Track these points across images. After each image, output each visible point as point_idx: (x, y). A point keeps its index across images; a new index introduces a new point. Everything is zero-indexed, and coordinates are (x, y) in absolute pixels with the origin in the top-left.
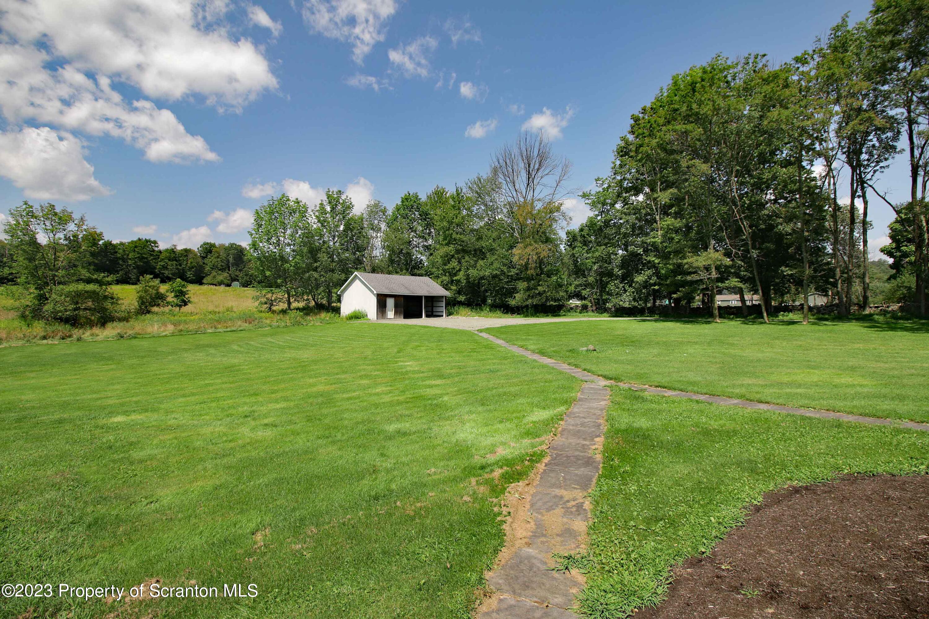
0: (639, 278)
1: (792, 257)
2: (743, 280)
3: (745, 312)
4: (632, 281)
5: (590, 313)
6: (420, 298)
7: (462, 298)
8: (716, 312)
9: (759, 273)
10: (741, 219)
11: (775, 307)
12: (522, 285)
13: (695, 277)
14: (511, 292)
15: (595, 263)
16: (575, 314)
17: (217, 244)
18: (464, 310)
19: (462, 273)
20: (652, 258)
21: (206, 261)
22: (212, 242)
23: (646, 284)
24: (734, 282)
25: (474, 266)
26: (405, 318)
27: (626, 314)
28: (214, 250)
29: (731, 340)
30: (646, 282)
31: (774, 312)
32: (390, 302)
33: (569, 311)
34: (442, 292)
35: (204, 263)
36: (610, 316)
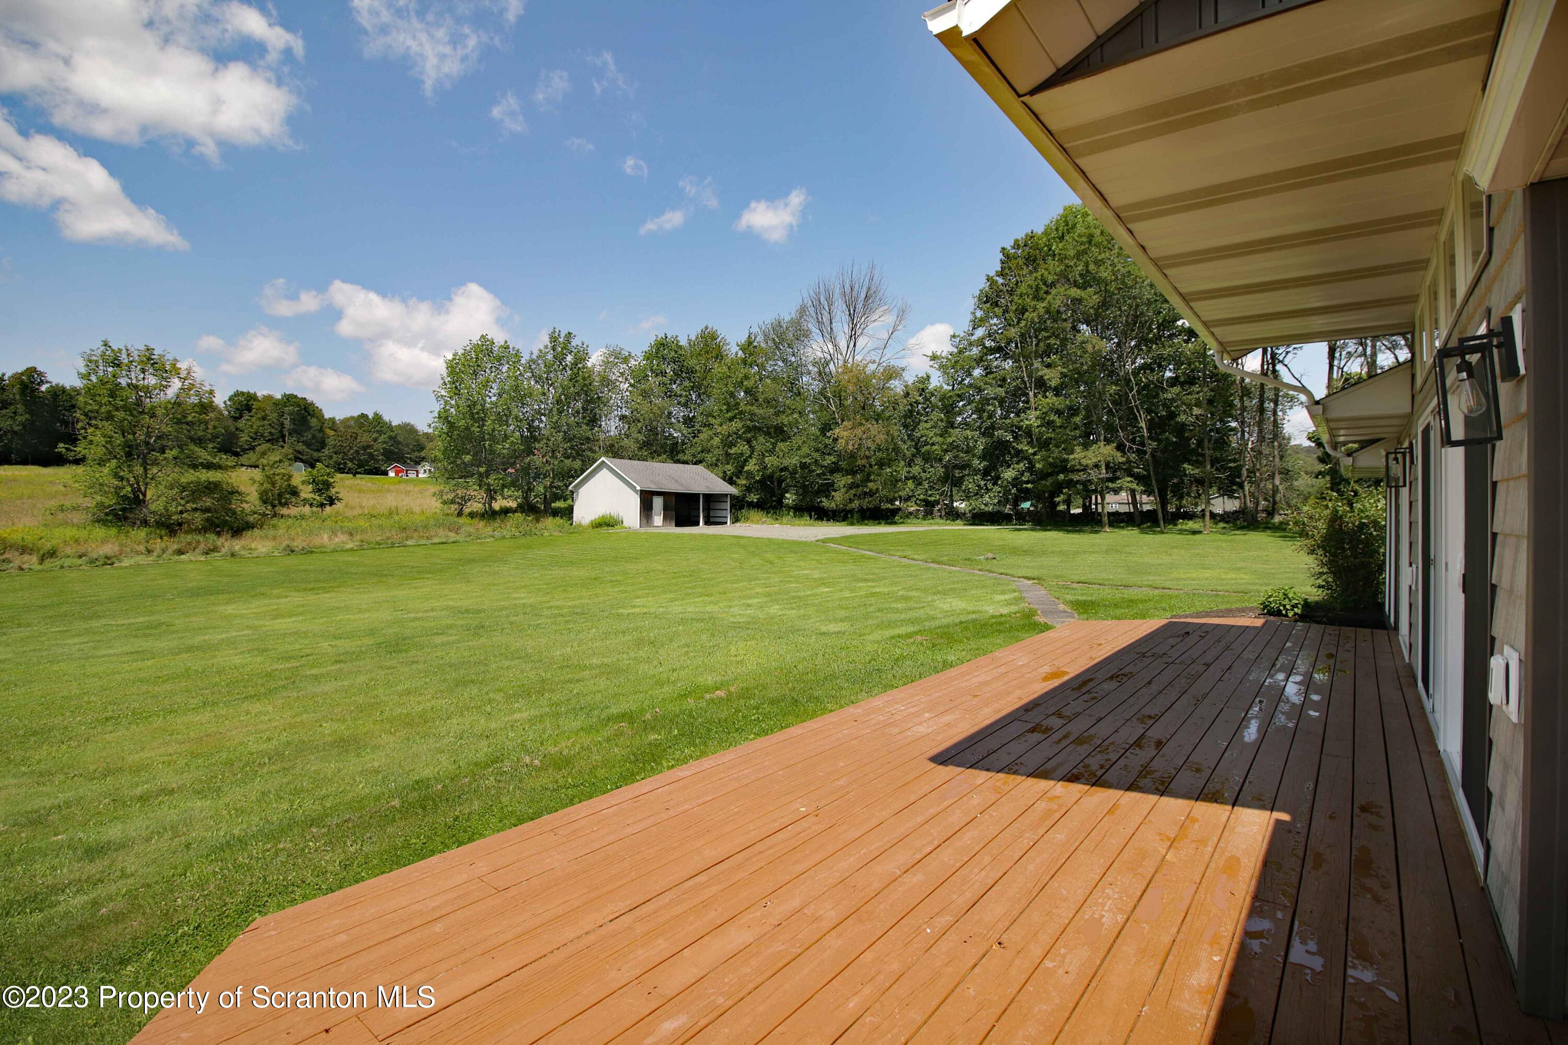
0: (1008, 474)
1: (1193, 451)
2: (1139, 478)
3: (1137, 519)
4: (998, 478)
5: (938, 520)
6: (696, 496)
7: (753, 498)
8: (1105, 519)
9: (1156, 473)
10: (1136, 406)
11: (1172, 513)
12: (842, 481)
13: (1082, 476)
14: (827, 489)
15: (946, 451)
16: (915, 521)
17: (259, 394)
18: (755, 514)
19: (753, 461)
20: (1023, 446)
21: (241, 424)
22: (252, 391)
23: (1016, 482)
24: (1126, 482)
25: (772, 452)
26: (677, 525)
27: (987, 521)
28: (255, 405)
29: (1127, 549)
30: (1015, 479)
31: (1173, 519)
32: (658, 502)
33: (907, 517)
34: (723, 487)
35: (237, 429)
36: (965, 525)
